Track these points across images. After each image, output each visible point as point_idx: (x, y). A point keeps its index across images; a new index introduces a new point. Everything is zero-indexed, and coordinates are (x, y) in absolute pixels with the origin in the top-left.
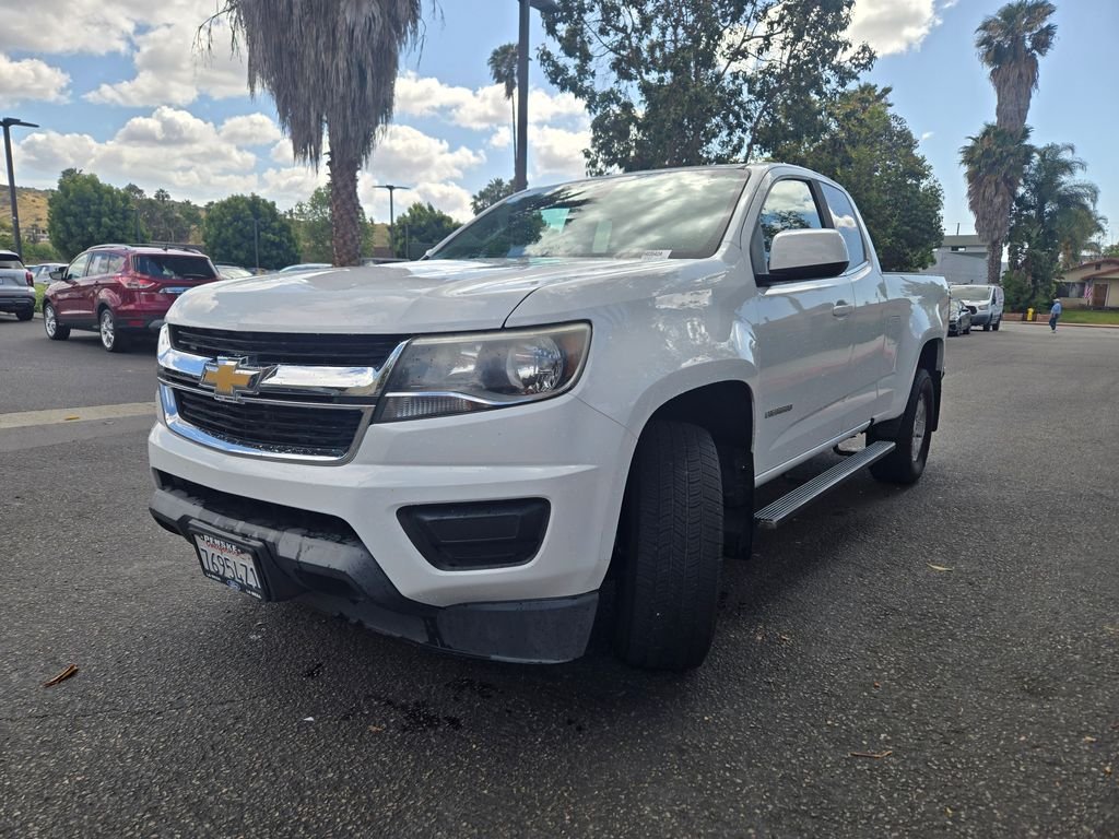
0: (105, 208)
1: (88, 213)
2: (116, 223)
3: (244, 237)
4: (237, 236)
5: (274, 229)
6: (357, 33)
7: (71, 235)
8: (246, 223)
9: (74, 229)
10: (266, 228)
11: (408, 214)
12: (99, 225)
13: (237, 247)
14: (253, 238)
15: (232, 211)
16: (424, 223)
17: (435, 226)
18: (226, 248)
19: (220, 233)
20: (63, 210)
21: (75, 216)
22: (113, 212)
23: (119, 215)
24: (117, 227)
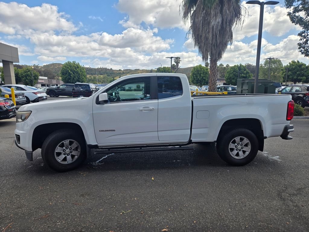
0: (202, 72)
1: (198, 74)
2: (204, 75)
3: (235, 76)
4: (234, 76)
5: (245, 73)
6: (215, 27)
7: (194, 79)
8: (236, 72)
9: (195, 78)
10: (242, 73)
11: (289, 65)
12: (200, 76)
13: (233, 79)
14: (238, 76)
15: (233, 69)
16: (294, 67)
17: (298, 67)
18: (230, 79)
19: (230, 75)
20: (194, 73)
21: (196, 74)
22: (204, 73)
23: (205, 73)
24: (204, 76)
